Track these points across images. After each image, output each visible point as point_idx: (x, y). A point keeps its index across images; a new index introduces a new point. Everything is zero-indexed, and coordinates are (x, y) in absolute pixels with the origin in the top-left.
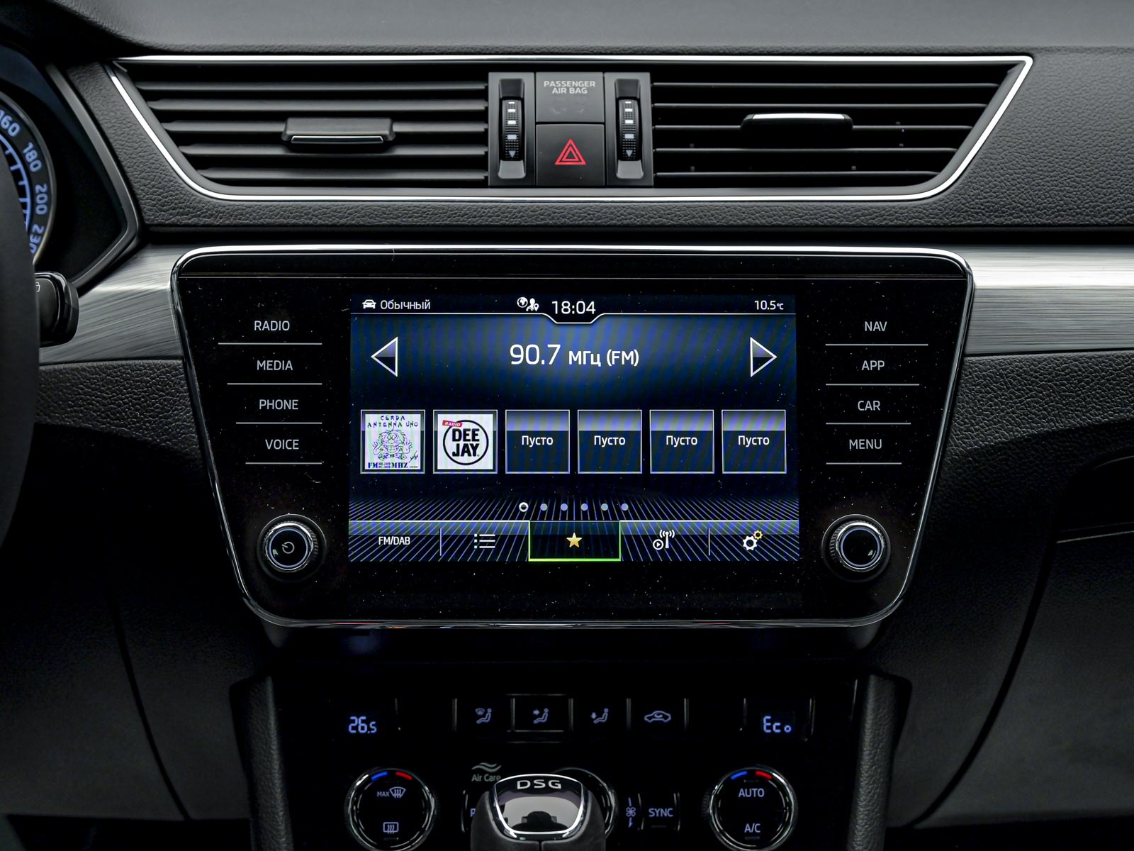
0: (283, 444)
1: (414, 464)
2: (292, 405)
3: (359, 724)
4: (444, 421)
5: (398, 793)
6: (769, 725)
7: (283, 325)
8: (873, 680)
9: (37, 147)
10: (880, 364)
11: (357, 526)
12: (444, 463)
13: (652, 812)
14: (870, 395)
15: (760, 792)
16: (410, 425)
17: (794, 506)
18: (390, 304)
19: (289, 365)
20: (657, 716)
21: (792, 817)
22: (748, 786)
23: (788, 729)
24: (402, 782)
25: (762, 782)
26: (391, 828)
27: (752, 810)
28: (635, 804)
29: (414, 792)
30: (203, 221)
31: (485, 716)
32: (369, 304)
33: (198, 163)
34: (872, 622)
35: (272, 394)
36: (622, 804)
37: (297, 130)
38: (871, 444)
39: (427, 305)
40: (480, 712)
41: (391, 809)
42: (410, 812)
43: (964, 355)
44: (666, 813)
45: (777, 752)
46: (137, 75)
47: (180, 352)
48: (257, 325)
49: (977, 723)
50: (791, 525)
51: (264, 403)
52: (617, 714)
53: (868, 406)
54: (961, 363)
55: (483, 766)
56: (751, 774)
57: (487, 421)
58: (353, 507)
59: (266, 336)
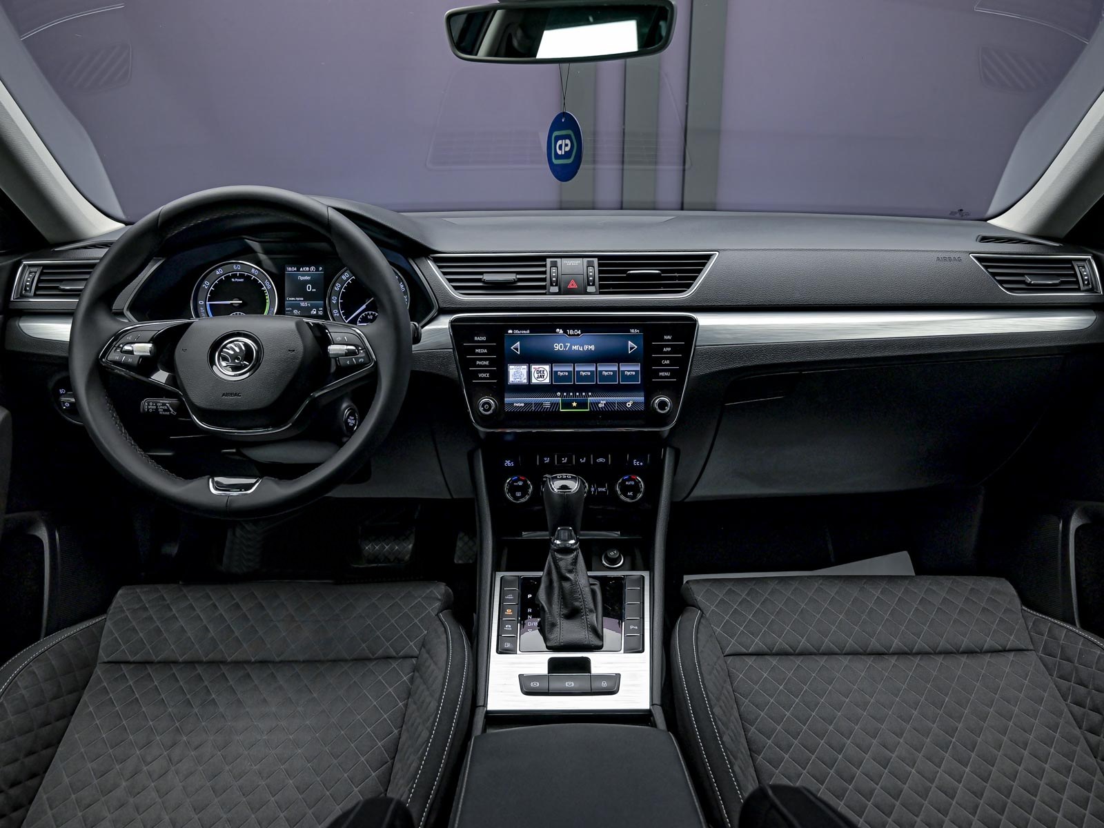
0: (484, 375)
1: (525, 381)
2: (487, 363)
3: (508, 463)
4: (534, 367)
5: (520, 483)
6: (635, 463)
7: (484, 338)
8: (668, 449)
9: (403, 284)
10: (669, 349)
11: (507, 400)
12: (534, 381)
13: (599, 489)
14: (666, 358)
15: (633, 483)
16: (523, 369)
17: (643, 394)
18: (516, 331)
19: (486, 351)
20: (601, 460)
21: (642, 490)
22: (629, 481)
23: (641, 464)
24: (521, 480)
25: (634, 480)
26: (518, 494)
27: (630, 488)
28: (594, 487)
29: (525, 482)
30: (458, 306)
31: (547, 460)
32: (510, 331)
33: (456, 288)
34: (668, 428)
35: (481, 360)
36: (590, 487)
37: (487, 277)
38: (667, 374)
39: (528, 332)
40: (545, 459)
41: (519, 488)
42: (524, 489)
43: (695, 346)
44: (604, 490)
45: (637, 471)
46: (436, 260)
47: (452, 347)
48: (476, 338)
49: (702, 463)
50: (642, 399)
51: (478, 363)
52: (588, 460)
53: (666, 362)
54: (694, 349)
55: (547, 475)
56: (630, 477)
57: (547, 367)
58: (506, 395)
59: (479, 342)
